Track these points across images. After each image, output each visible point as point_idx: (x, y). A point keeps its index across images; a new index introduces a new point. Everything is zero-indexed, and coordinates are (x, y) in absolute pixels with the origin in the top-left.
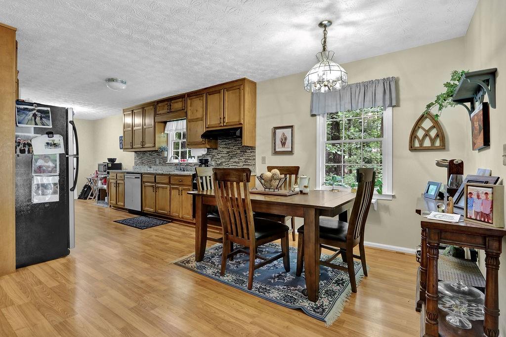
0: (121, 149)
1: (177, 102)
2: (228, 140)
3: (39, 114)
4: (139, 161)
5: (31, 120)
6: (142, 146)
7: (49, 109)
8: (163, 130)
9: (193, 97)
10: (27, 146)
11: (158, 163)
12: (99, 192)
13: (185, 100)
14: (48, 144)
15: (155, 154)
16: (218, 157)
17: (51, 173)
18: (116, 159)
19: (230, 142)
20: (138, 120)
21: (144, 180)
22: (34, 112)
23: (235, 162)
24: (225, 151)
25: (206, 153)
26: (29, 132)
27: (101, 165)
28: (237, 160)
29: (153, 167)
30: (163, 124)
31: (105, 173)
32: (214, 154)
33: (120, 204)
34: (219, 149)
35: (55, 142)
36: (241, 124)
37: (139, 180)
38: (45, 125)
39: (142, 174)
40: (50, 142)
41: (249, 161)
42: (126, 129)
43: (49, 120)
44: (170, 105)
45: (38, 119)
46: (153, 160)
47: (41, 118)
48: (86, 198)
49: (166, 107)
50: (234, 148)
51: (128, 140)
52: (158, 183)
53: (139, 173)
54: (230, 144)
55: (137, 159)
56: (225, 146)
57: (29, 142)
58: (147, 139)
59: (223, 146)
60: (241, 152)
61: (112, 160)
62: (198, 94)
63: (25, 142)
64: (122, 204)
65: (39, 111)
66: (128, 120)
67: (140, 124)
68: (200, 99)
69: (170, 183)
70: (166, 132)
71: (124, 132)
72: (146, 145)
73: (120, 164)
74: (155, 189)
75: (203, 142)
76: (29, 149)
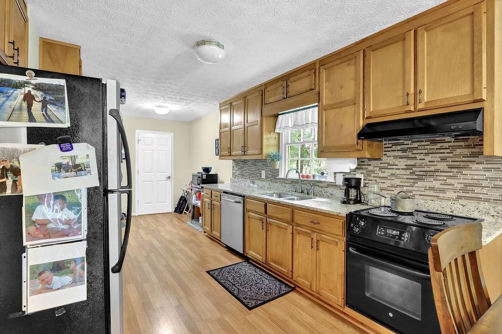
0: (216, 155)
1: (299, 79)
2: (410, 142)
3: (38, 95)
4: (238, 173)
5: (21, 109)
6: (243, 153)
7: (62, 82)
8: (272, 128)
9: (332, 64)
10: (10, 175)
11: (263, 176)
12: (194, 209)
13: (315, 73)
14: (59, 166)
15: (261, 163)
16: (381, 175)
17: (67, 235)
18: (211, 168)
19: (415, 145)
20: (238, 118)
21: (248, 207)
22: (27, 89)
23: (431, 189)
24: (402, 163)
25: (353, 166)
26: (15, 140)
27: (195, 176)
28: (437, 184)
29: (257, 182)
30: (272, 119)
31: (198, 186)
32: (370, 168)
33: (216, 234)
34: (385, 159)
35: (77, 162)
36: (482, 100)
37: (240, 206)
38: (53, 122)
39: (244, 196)
40: (64, 162)
41: (477, 190)
42: (223, 130)
43: (64, 108)
44: (287, 86)
45: (37, 106)
46: (258, 172)
47: (44, 103)
48: (181, 213)
49: (280, 90)
50: (428, 158)
51: (226, 143)
52: (271, 217)
53: (240, 196)
54: (416, 148)
55: (236, 169)
56: (400, 153)
57: (16, 164)
58: (250, 143)
59: (396, 153)
60: (450, 167)
61: (207, 170)
62: (343, 55)
63: (5, 164)
64: (218, 234)
65: (38, 87)
66: (226, 118)
67: (241, 122)
68: (349, 65)
69: (292, 222)
70: (277, 131)
71: (220, 133)
72: (249, 152)
73: (216, 176)
74: (266, 226)
75: (359, 147)
76: (14, 182)
